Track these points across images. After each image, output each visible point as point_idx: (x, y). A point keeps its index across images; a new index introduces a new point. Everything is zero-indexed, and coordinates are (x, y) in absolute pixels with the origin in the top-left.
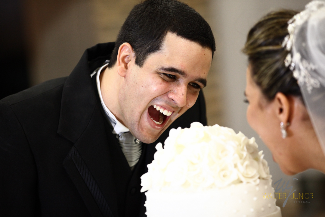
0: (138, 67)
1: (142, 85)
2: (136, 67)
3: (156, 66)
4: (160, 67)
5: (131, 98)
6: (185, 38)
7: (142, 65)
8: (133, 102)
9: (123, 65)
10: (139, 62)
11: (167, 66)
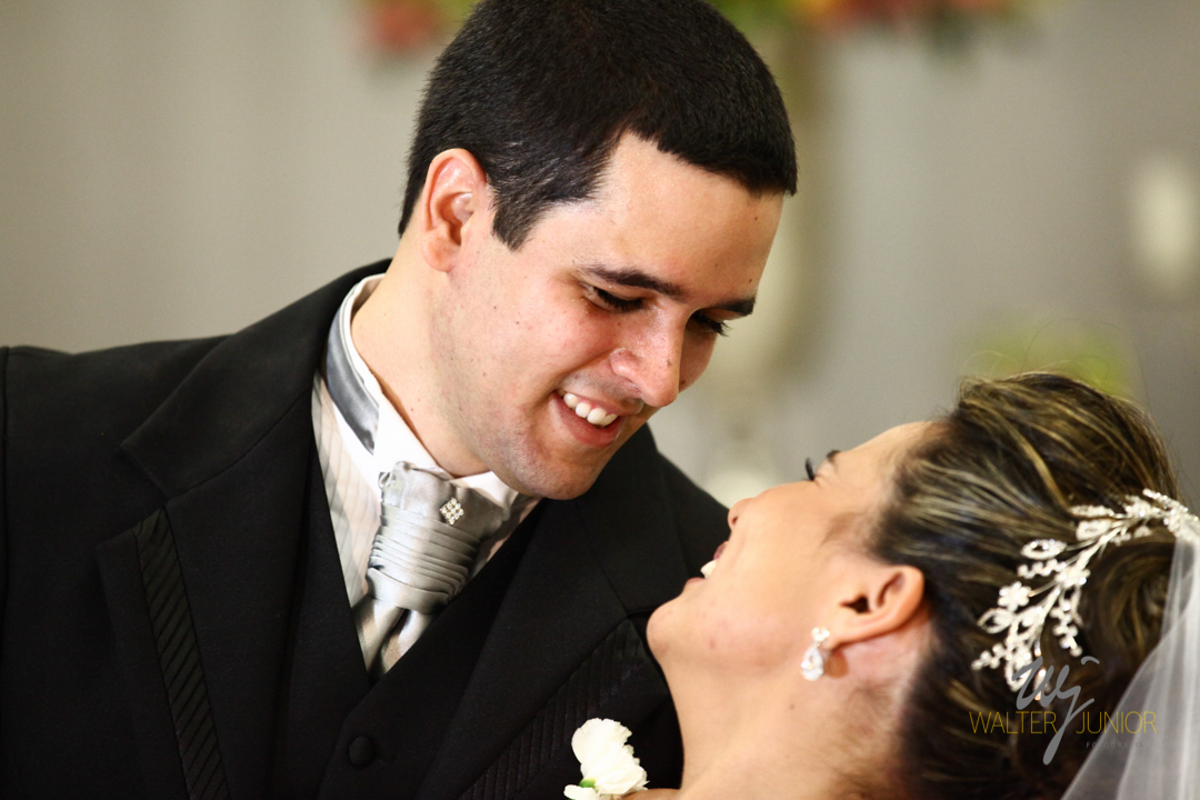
0: (504, 248)
1: (518, 319)
2: (497, 247)
3: (572, 258)
4: (590, 262)
5: (475, 360)
6: (690, 163)
7: (521, 241)
8: (484, 374)
9: (442, 229)
10: (510, 227)
11: (616, 263)
